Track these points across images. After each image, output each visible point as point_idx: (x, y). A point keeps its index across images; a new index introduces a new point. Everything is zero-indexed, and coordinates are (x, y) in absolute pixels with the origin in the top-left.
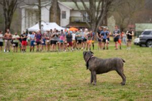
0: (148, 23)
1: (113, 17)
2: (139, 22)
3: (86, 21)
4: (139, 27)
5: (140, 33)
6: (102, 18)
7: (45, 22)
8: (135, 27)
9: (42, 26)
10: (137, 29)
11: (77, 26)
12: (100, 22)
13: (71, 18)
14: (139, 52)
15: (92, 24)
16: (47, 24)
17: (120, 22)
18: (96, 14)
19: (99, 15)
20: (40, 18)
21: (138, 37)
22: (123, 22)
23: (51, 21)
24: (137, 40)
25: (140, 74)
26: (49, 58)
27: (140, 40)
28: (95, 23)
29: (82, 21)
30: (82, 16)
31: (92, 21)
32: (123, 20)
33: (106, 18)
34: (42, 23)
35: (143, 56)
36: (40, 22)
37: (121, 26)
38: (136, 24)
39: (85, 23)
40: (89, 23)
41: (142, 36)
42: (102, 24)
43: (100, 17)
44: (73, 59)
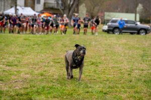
0: (117, 12)
1: (84, 5)
2: (109, 11)
3: (59, 8)
4: (108, 16)
5: (108, 21)
6: (74, 6)
7: (21, 7)
8: (104, 15)
9: (18, 10)
10: (106, 18)
11: (51, 12)
12: (72, 9)
13: (45, 4)
14: (106, 37)
15: (65, 11)
16: (23, 9)
17: (91, 10)
18: (69, 2)
19: (71, 3)
20: (16, 3)
21: (106, 25)
22: (93, 11)
23: (26, 5)
24: (106, 27)
25: (105, 52)
26: (30, 38)
27: (108, 27)
28: (68, 10)
29: (56, 7)
30: (56, 3)
31: (65, 8)
32: (94, 8)
33: (77, 6)
34: (18, 7)
35: (108, 41)
36: (16, 6)
37: (92, 14)
38: (105, 13)
39: (59, 9)
40: (62, 9)
41: (110, 24)
42: (74, 12)
43: (73, 5)
44: (51, 41)
